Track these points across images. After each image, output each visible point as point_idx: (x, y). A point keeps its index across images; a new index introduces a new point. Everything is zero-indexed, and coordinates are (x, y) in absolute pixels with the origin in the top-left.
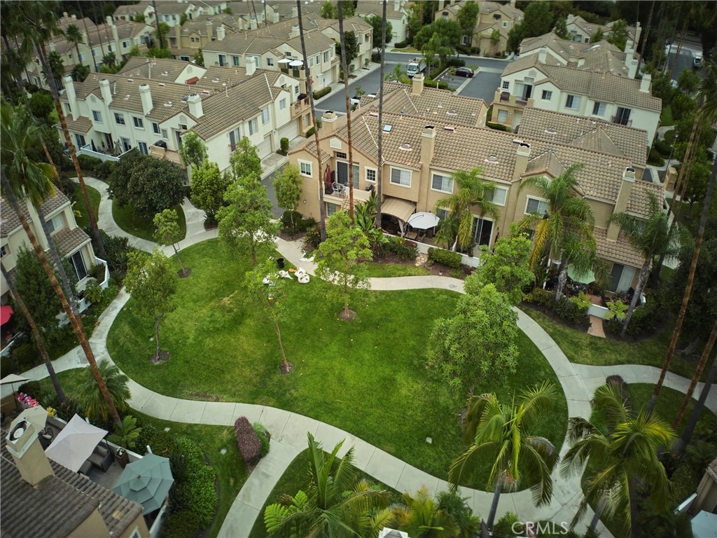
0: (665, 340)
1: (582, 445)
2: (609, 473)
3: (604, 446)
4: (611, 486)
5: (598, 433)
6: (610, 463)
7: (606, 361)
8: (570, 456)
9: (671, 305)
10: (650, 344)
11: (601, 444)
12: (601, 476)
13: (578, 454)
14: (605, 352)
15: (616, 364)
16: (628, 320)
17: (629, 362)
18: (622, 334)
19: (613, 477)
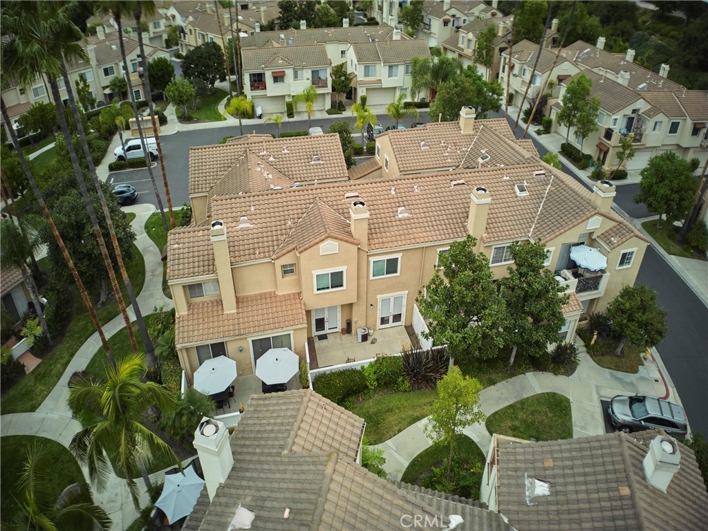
0: (83, 309)
1: (92, 452)
2: (125, 439)
3: (106, 428)
4: (134, 445)
5: (95, 427)
6: (119, 433)
7: (57, 376)
8: (93, 470)
9: (65, 281)
10: (75, 325)
11: (103, 430)
12: (122, 449)
13: (95, 460)
14: (51, 370)
15: (65, 369)
16: (46, 327)
17: (72, 355)
18: (51, 343)
19: (130, 437)
